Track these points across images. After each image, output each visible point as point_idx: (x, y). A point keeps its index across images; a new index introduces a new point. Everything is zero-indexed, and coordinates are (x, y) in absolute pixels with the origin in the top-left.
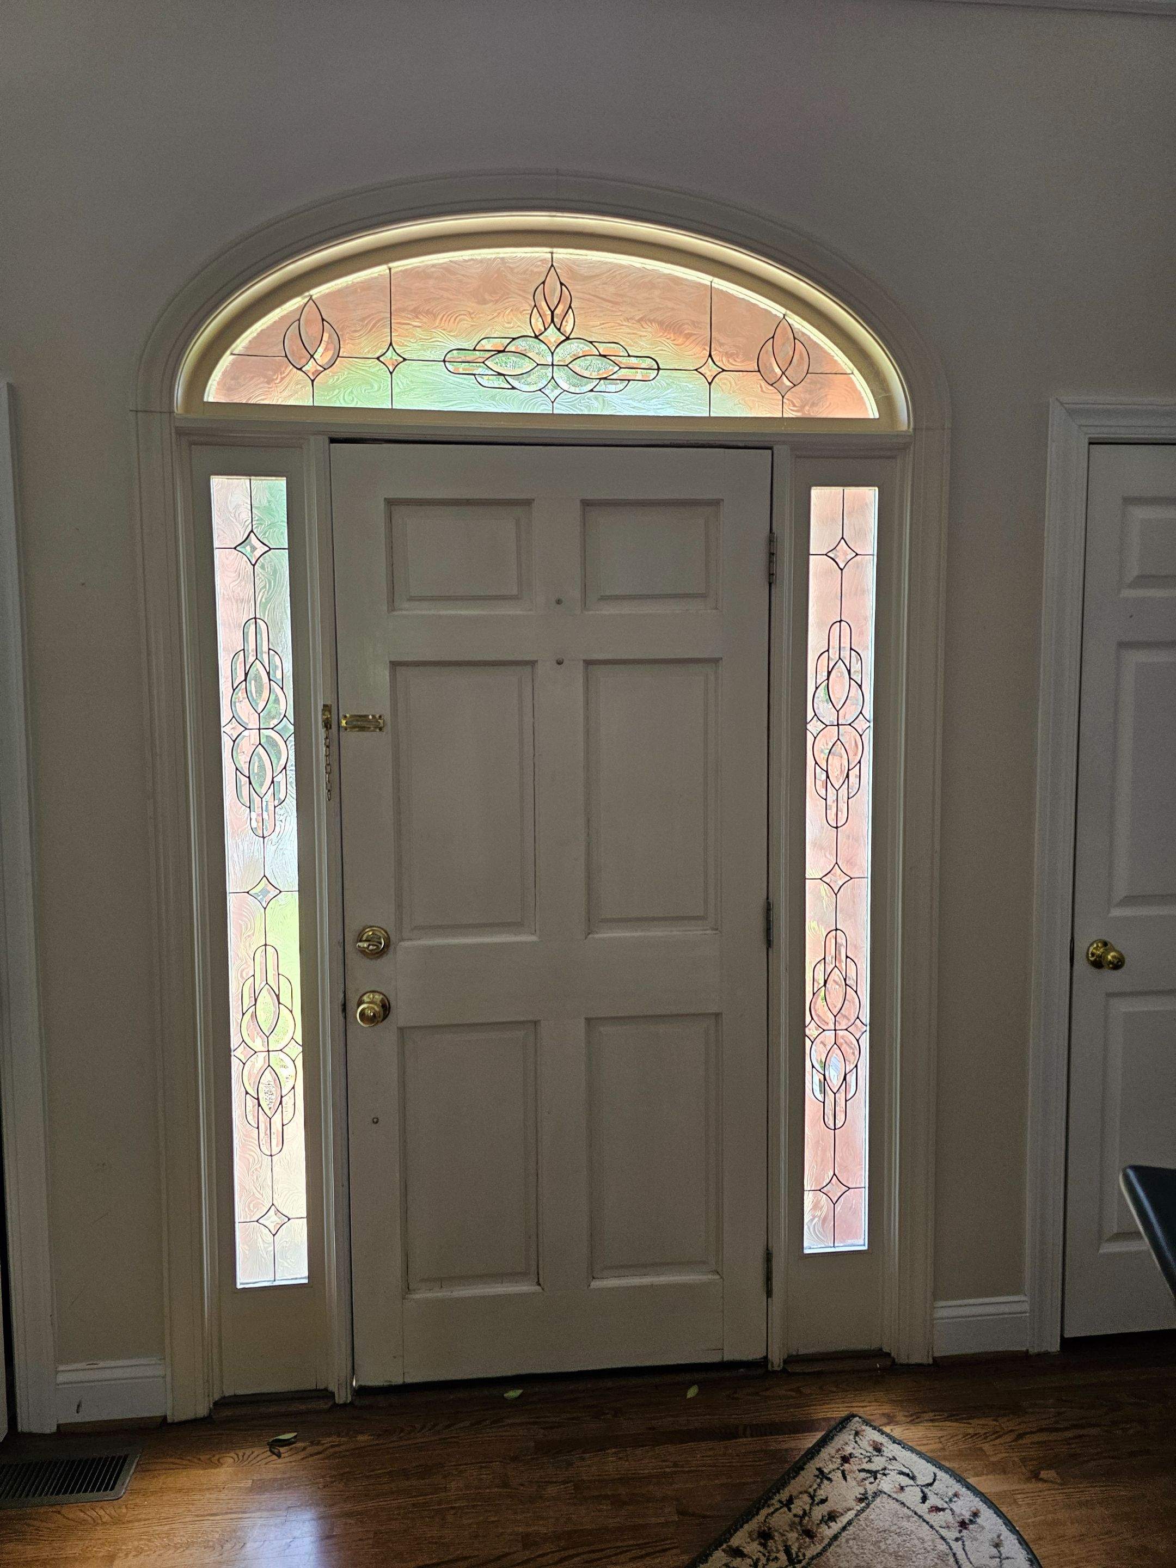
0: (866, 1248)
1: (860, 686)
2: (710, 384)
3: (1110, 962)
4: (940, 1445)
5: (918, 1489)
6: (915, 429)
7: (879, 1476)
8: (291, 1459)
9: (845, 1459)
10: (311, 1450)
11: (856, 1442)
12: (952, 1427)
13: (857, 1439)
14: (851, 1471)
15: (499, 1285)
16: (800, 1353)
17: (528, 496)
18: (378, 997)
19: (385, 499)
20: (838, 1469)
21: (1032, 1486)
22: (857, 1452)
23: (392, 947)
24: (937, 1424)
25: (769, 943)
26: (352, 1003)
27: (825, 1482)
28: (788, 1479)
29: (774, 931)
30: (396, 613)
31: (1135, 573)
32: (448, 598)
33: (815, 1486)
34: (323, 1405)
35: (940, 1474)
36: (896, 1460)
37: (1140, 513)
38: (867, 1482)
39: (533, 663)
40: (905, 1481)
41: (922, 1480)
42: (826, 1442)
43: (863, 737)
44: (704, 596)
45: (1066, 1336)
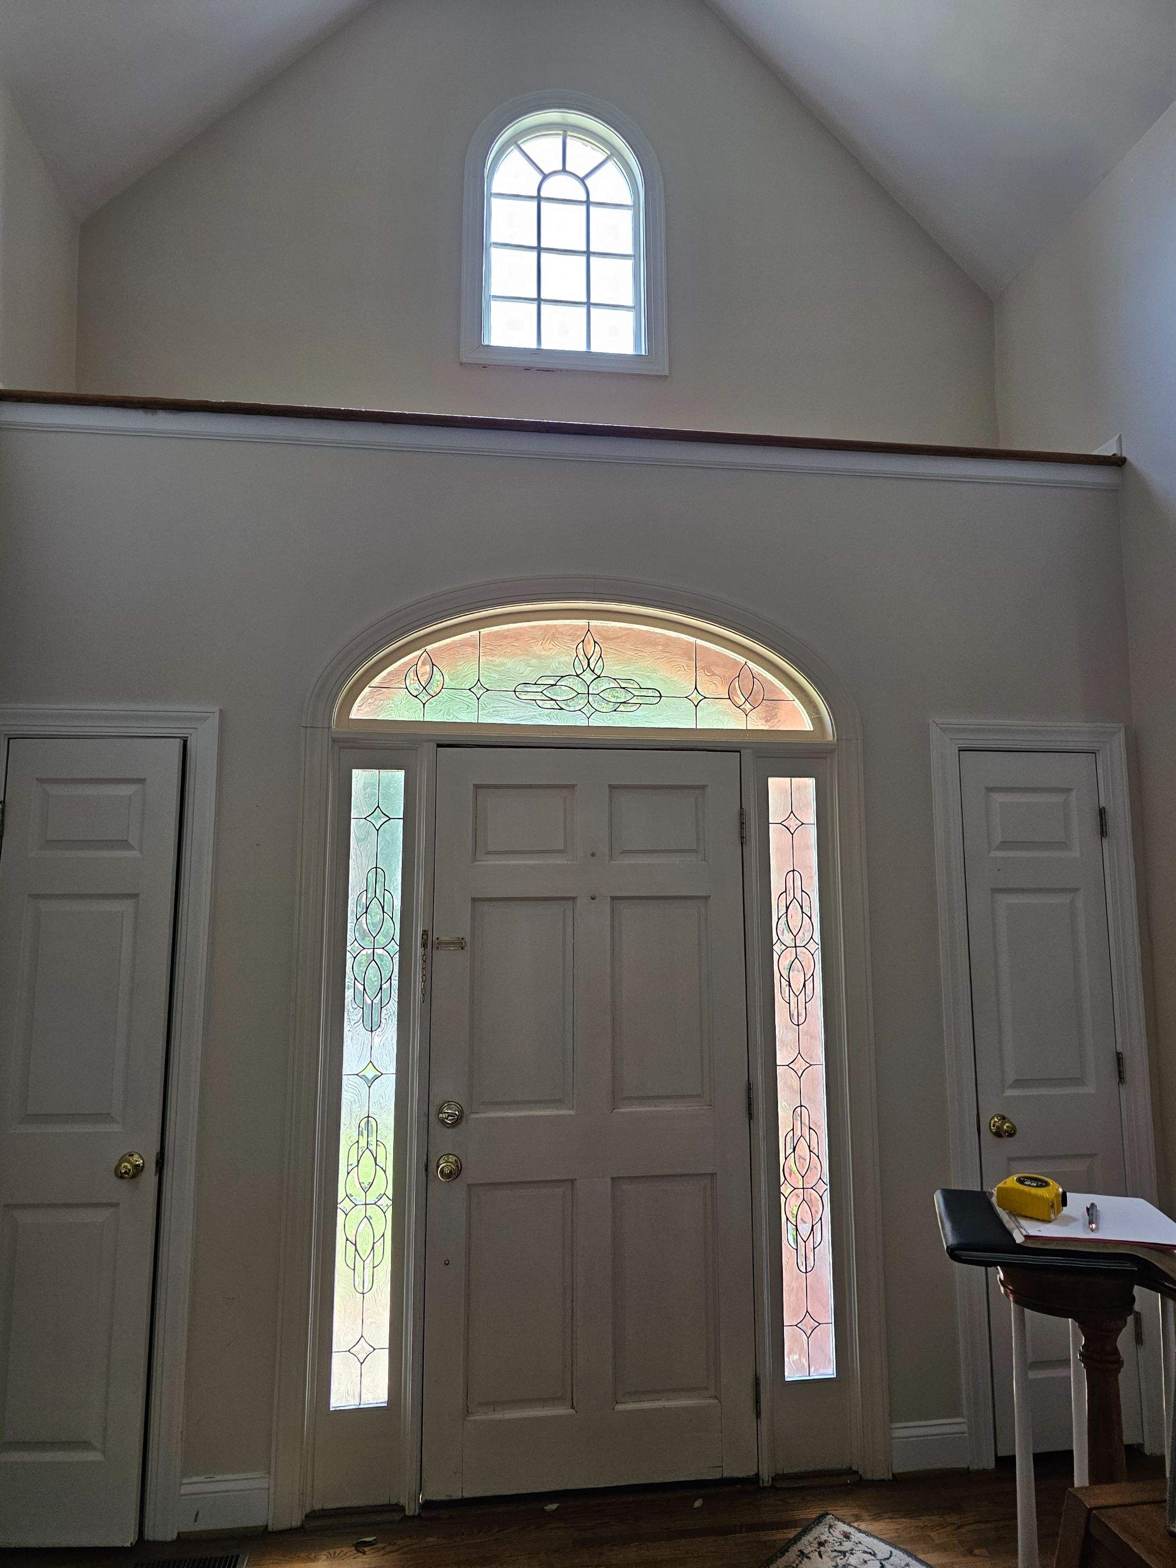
0: (835, 1376)
1: (810, 918)
2: (696, 706)
3: (1006, 1131)
4: (898, 1535)
5: (878, 1562)
6: (837, 740)
7: (847, 1554)
8: (374, 1555)
9: (821, 1544)
10: (388, 1549)
11: (830, 1533)
12: (906, 1522)
13: (831, 1531)
14: (826, 1552)
15: (541, 1409)
16: (785, 1472)
17: (572, 783)
18: (452, 1159)
19: (474, 785)
20: (815, 1550)
21: (970, 1559)
22: (831, 1539)
23: (464, 1119)
24: (894, 1520)
25: (750, 1116)
26: (432, 1165)
27: (805, 1559)
28: (776, 1558)
29: (755, 1106)
30: (476, 863)
31: (1000, 839)
32: (512, 852)
33: (797, 1562)
34: (398, 1517)
35: (895, 1552)
36: (861, 1544)
37: (999, 798)
38: (838, 1559)
39: (574, 899)
40: (867, 1557)
41: (880, 1556)
42: (806, 1532)
43: (814, 956)
44: (696, 851)
45: (999, 1454)
